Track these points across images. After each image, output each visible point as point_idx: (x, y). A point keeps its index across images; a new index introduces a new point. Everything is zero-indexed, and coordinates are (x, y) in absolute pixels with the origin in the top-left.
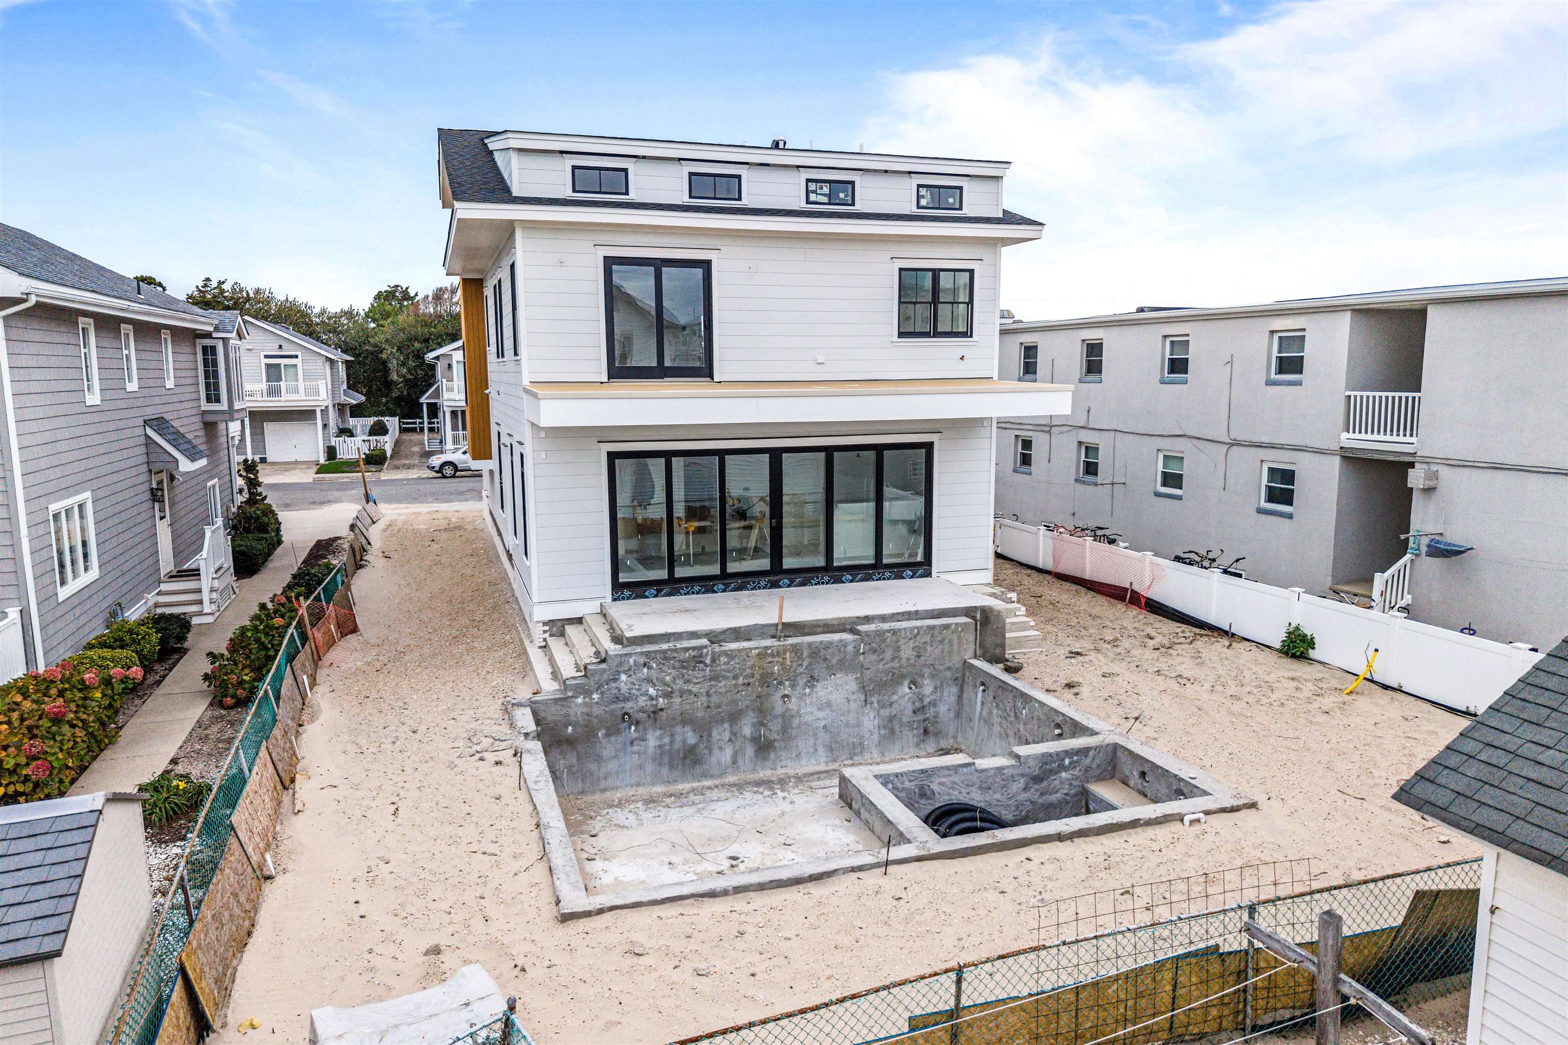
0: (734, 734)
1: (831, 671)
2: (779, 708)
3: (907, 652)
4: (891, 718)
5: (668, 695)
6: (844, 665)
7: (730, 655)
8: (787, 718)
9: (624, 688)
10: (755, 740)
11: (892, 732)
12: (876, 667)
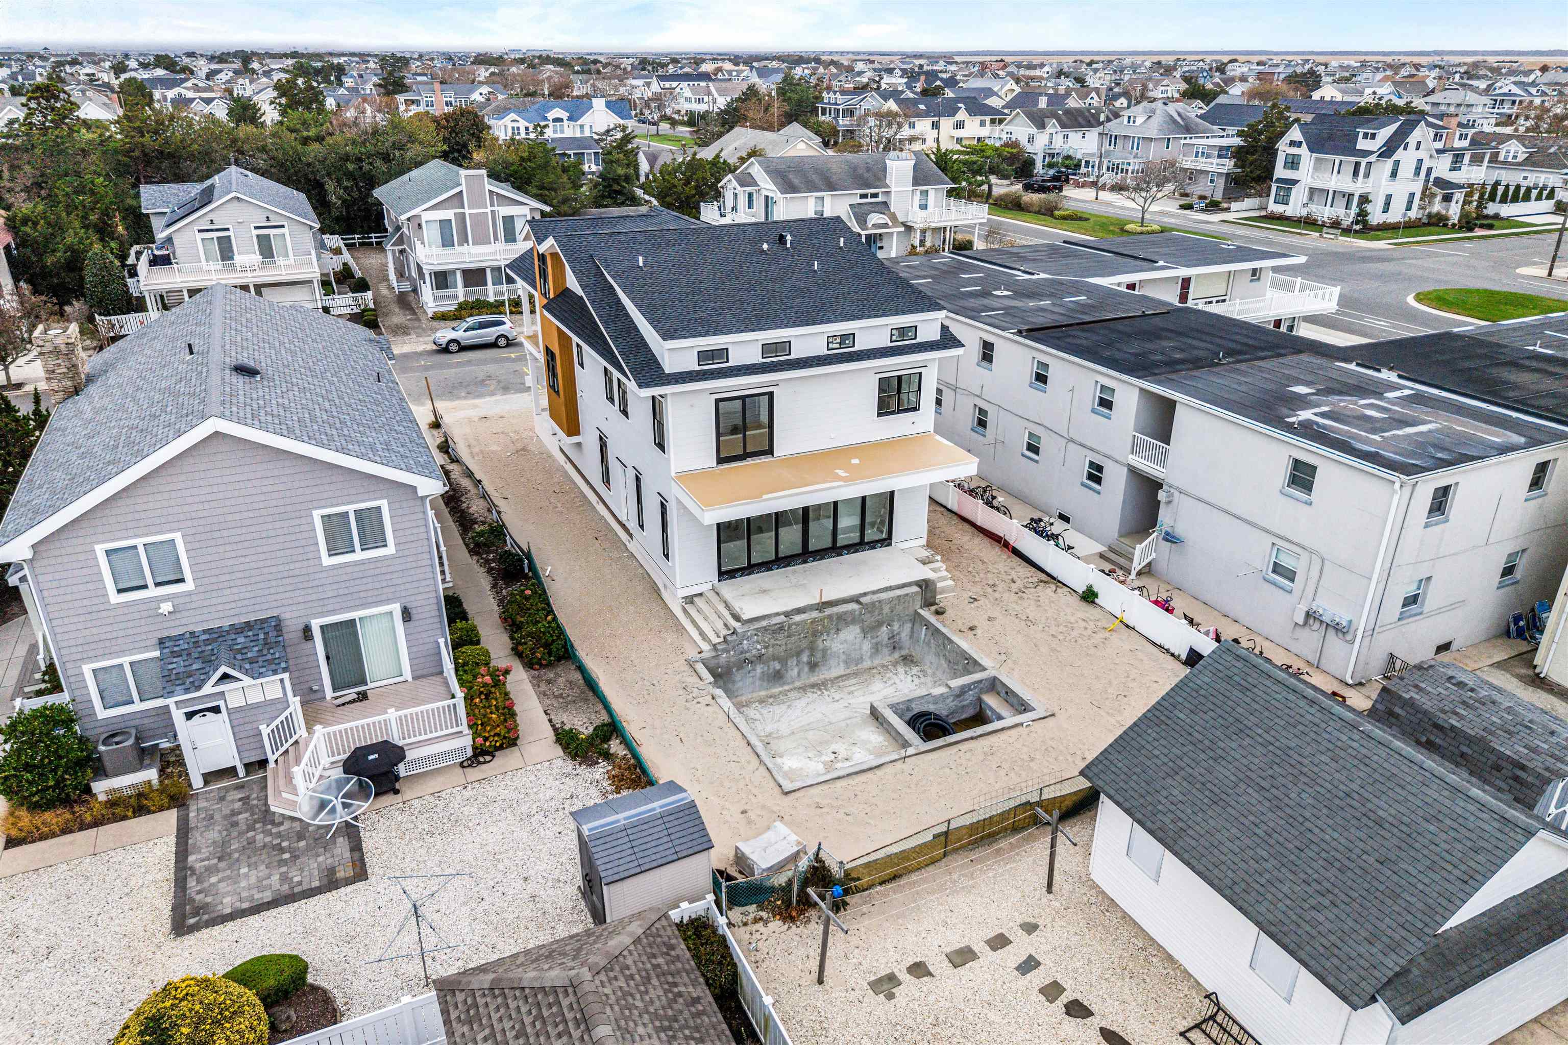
0: (798, 662)
1: (847, 625)
2: (821, 646)
3: (886, 610)
4: (877, 644)
5: (766, 648)
6: (854, 621)
7: (797, 624)
8: (825, 651)
9: (746, 647)
10: (809, 663)
11: (877, 650)
12: (869, 619)
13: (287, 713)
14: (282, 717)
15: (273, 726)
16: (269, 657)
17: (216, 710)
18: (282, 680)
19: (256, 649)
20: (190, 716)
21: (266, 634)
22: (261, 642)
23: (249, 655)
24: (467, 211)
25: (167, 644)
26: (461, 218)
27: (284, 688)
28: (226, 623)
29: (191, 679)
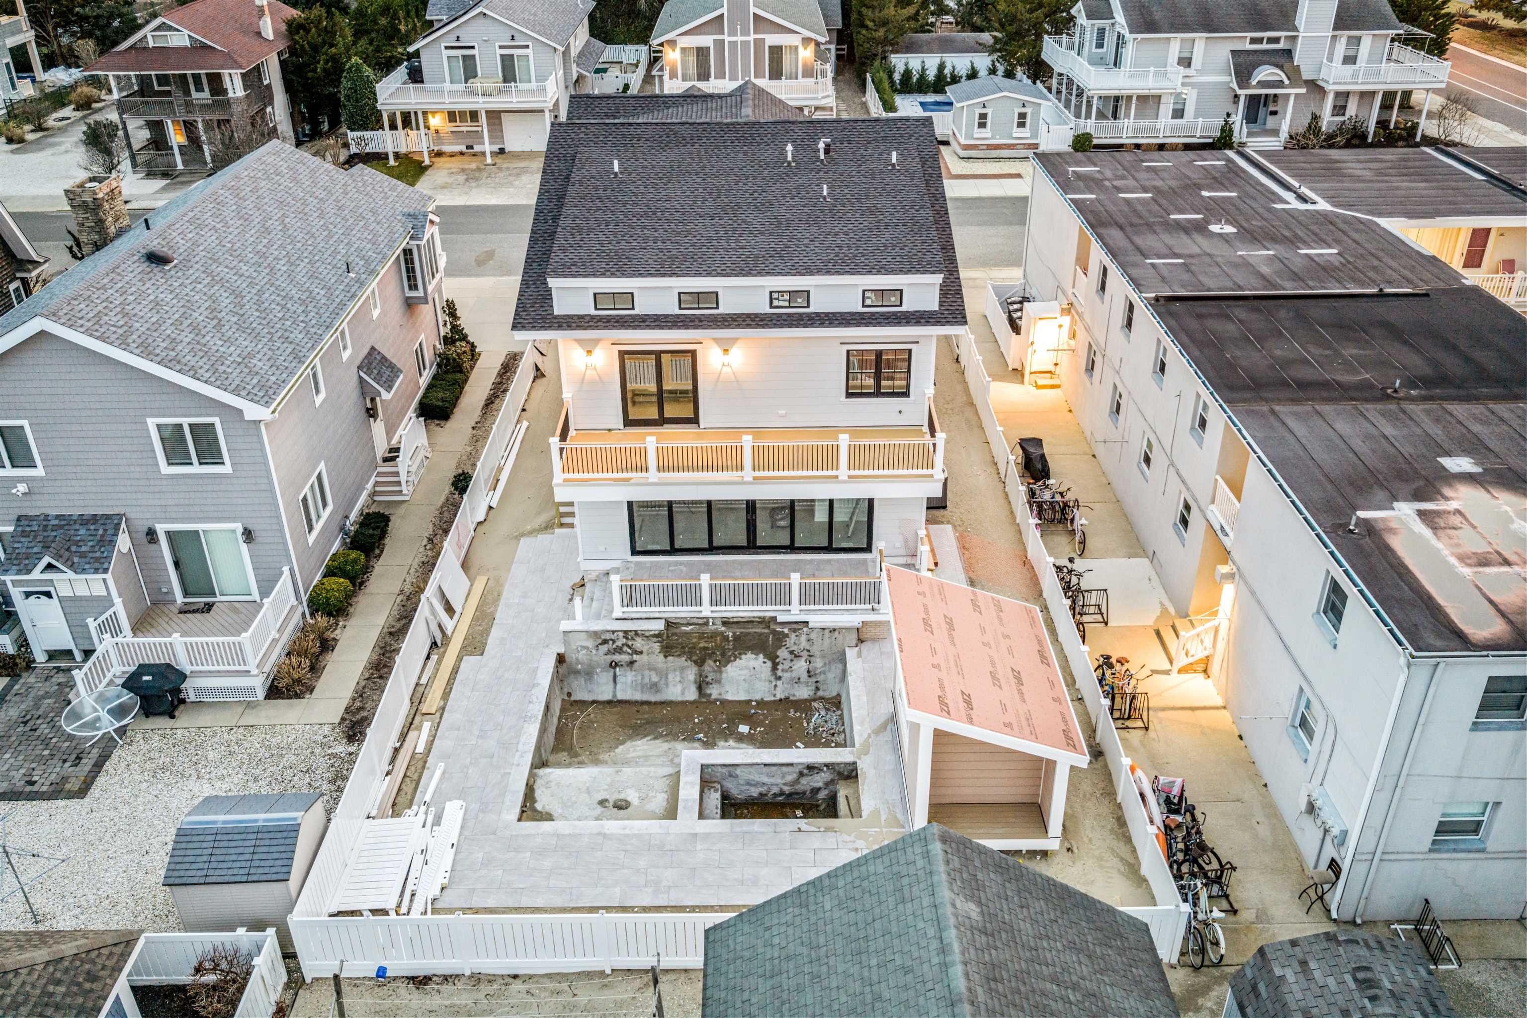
1: (749, 649)
6: (758, 647)
13: (110, 612)
14: (107, 615)
15: (100, 620)
16: (98, 554)
17: (48, 595)
18: (104, 580)
19: (91, 544)
20: (28, 595)
21: (105, 530)
22: (98, 538)
23: (83, 549)
24: (727, 38)
25: (23, 523)
26: (720, 44)
27: (107, 588)
28: (76, 512)
29: (27, 562)
